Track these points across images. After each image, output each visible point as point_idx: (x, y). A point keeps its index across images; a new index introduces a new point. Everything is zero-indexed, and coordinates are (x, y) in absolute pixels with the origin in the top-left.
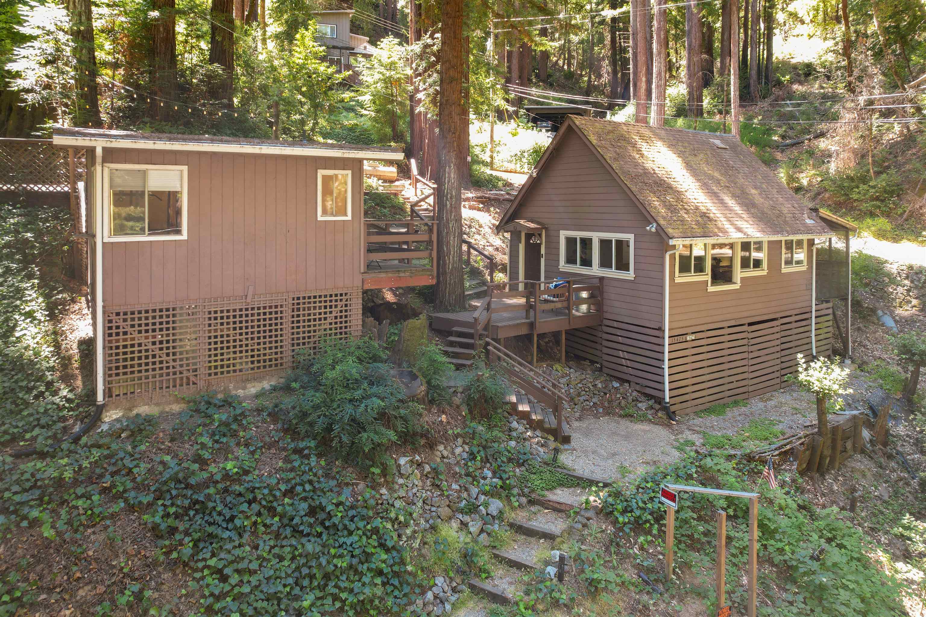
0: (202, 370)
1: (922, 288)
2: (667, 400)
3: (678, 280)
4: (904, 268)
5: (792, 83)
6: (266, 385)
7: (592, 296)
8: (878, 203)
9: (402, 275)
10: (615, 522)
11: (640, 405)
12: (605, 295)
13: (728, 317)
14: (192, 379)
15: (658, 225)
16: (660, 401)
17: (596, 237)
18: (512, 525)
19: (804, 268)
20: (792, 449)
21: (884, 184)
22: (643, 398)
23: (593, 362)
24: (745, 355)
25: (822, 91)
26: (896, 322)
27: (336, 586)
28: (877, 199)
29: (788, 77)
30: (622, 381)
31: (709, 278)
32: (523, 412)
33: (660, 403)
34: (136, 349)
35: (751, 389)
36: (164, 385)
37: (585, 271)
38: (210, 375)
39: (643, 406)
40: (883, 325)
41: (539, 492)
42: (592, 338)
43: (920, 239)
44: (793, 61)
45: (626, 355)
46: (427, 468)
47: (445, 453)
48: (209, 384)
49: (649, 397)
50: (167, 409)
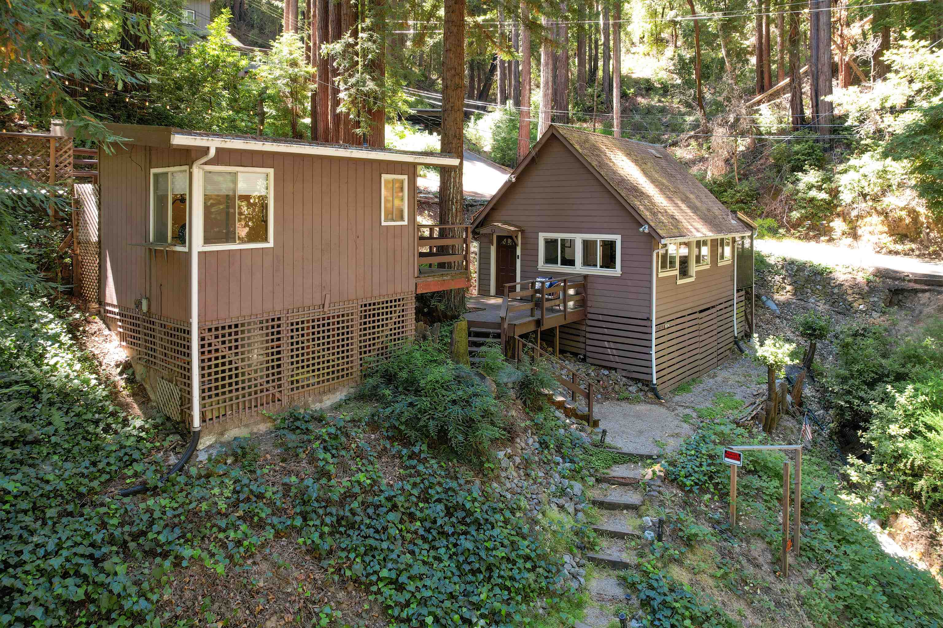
0: (286, 385)
1: (795, 275)
2: (655, 382)
3: (661, 275)
4: (780, 260)
5: (636, 96)
6: (339, 396)
7: (577, 293)
8: (743, 205)
9: (445, 278)
10: (682, 487)
11: (630, 389)
12: (589, 291)
13: (688, 306)
14: (277, 395)
15: (650, 226)
16: (647, 383)
17: (579, 239)
18: (594, 503)
19: (730, 262)
20: (757, 414)
21: (747, 189)
22: (631, 383)
23: (575, 355)
24: (697, 339)
25: (661, 104)
26: (777, 304)
27: (500, 577)
28: (742, 201)
29: (632, 90)
30: (610, 369)
31: (677, 272)
32: (559, 402)
33: (647, 386)
34: (227, 367)
35: (701, 368)
36: (253, 404)
37: (567, 269)
38: (292, 390)
39: (633, 389)
40: (768, 308)
41: (602, 471)
42: (574, 332)
43: (778, 235)
44: (634, 76)
45: (612, 345)
46: (518, 460)
47: (523, 445)
48: (292, 400)
49: (637, 381)
50: (255, 430)
